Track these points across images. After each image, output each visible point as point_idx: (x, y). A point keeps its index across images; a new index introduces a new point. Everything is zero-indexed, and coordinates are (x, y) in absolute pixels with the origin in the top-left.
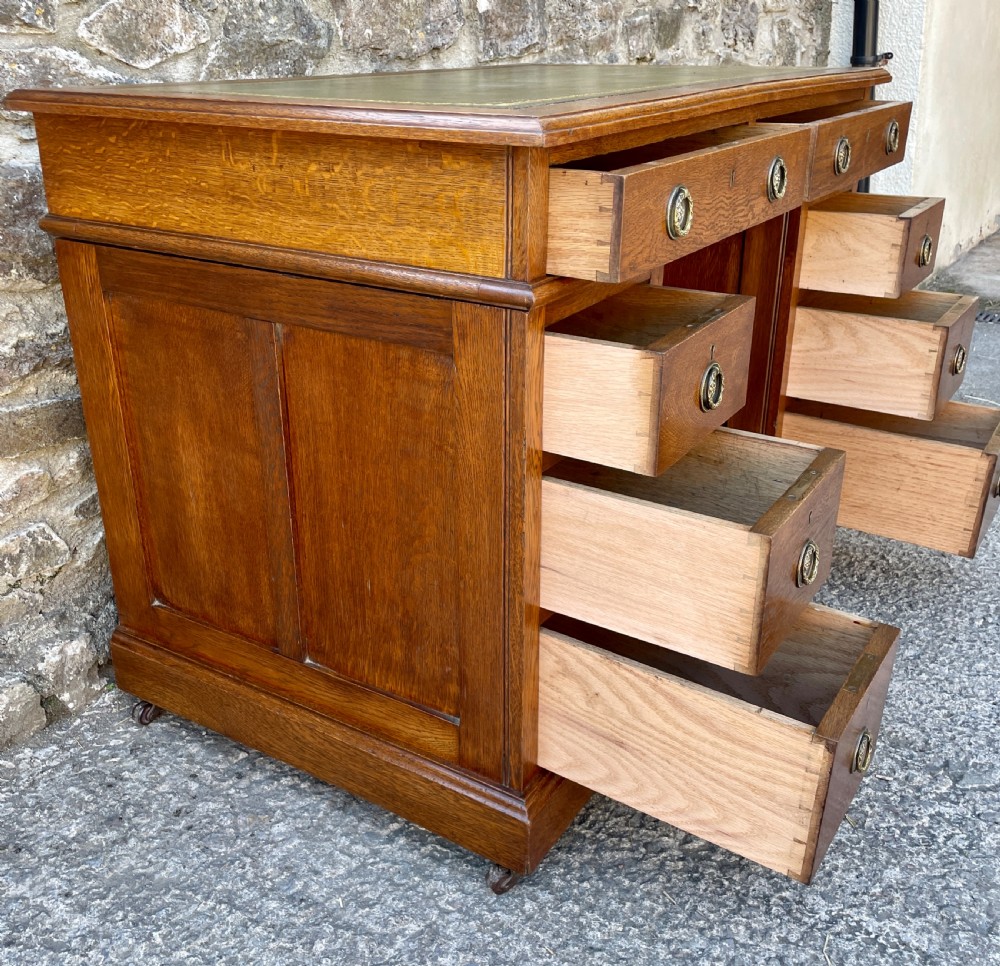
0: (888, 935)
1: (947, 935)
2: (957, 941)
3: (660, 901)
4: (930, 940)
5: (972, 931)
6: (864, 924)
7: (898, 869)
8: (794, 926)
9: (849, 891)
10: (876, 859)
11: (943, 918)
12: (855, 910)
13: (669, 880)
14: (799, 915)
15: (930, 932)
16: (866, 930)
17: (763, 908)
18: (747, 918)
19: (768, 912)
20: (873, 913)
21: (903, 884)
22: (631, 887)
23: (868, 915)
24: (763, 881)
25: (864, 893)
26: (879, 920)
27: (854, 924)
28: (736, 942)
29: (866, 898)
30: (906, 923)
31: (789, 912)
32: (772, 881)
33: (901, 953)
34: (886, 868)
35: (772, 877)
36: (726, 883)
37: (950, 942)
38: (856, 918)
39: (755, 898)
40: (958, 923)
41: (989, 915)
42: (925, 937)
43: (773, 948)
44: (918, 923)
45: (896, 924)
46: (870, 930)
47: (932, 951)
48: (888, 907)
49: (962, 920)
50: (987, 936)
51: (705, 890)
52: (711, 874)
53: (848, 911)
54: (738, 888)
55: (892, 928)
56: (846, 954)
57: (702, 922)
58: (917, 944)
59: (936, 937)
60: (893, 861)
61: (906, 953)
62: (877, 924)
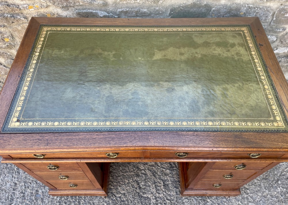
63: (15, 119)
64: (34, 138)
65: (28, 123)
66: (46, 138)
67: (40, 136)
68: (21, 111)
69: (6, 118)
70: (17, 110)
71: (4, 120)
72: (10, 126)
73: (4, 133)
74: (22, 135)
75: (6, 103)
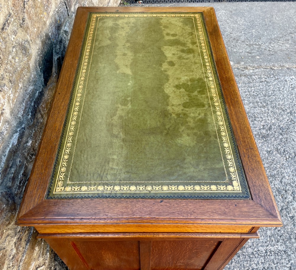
0: (276, 250)
1: (285, 244)
2: (287, 245)
3: (237, 267)
4: (283, 247)
5: (288, 240)
6: (271, 249)
7: (269, 231)
8: (261, 258)
9: (264, 242)
10: (264, 230)
11: (282, 239)
12: (268, 247)
13: (235, 260)
14: (261, 254)
15: (282, 245)
16: (273, 251)
17: (254, 257)
18: (253, 261)
19: (255, 257)
20: (271, 246)
21: (272, 234)
22: (230, 267)
23: (271, 247)
24: (250, 249)
25: (267, 241)
26: (273, 247)
27: (270, 250)
28: (255, 269)
29: (268, 242)
30: (277, 245)
31: (258, 254)
32: (251, 248)
33: (281, 254)
34: (267, 232)
35: (251, 247)
36: (244, 253)
37: (286, 245)
38: (269, 249)
39: (251, 254)
40: (285, 239)
41: (288, 234)
42: (282, 246)
43: (261, 266)
44: (279, 244)
45: (277, 246)
46: (273, 250)
47: (285, 250)
48: (273, 243)
49: (285, 238)
50: (291, 240)
51: (242, 258)
52: (240, 252)
53: (267, 248)
54: (247, 253)
55: (276, 247)
56: (273, 259)
57: (247, 268)
58: (282, 249)
59: (284, 246)
60: (267, 229)
61: (281, 253)
62: (273, 248)
63: (230, 188)
64: (248, 162)
65: (231, 172)
66: (245, 151)
67: (245, 157)
68: (216, 184)
69: (231, 199)
70: (216, 190)
71: (234, 200)
72: (240, 191)
73: (250, 195)
74: (247, 175)
75: (208, 206)
